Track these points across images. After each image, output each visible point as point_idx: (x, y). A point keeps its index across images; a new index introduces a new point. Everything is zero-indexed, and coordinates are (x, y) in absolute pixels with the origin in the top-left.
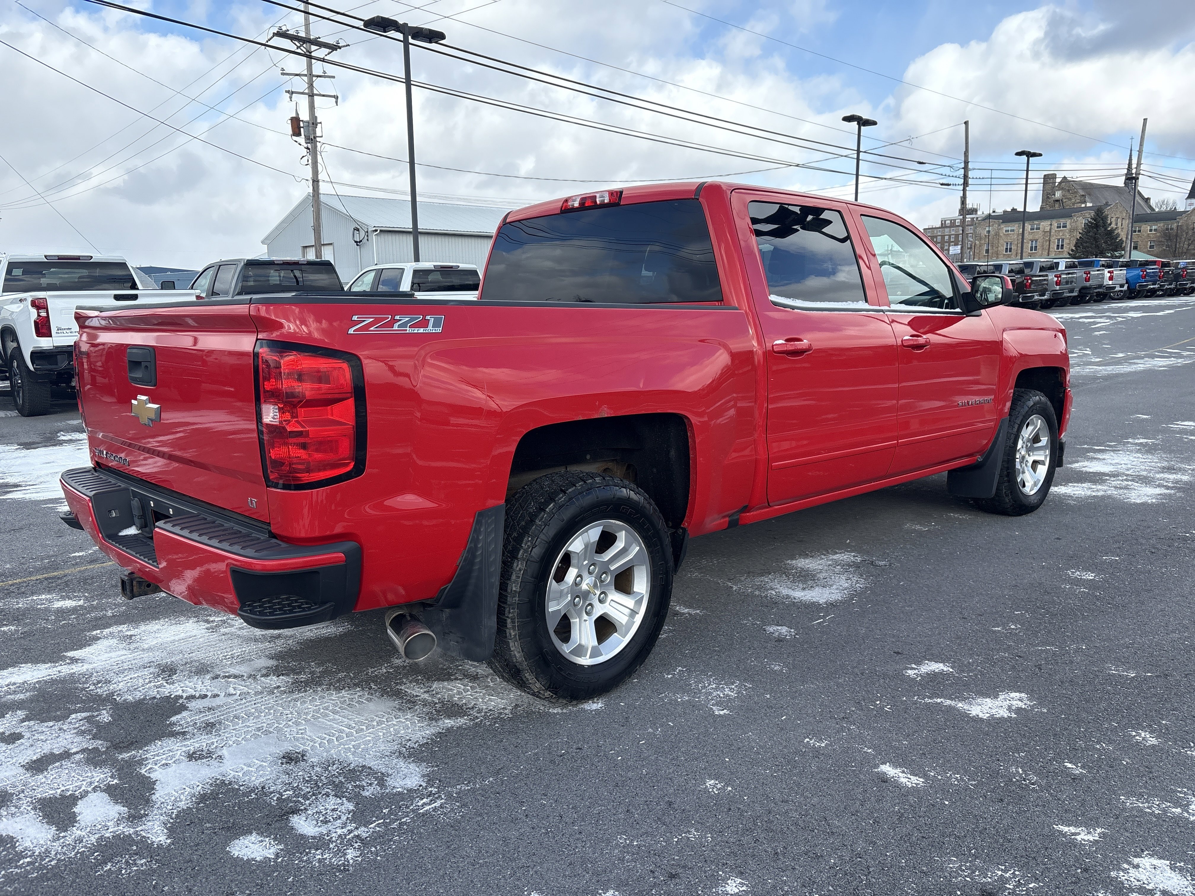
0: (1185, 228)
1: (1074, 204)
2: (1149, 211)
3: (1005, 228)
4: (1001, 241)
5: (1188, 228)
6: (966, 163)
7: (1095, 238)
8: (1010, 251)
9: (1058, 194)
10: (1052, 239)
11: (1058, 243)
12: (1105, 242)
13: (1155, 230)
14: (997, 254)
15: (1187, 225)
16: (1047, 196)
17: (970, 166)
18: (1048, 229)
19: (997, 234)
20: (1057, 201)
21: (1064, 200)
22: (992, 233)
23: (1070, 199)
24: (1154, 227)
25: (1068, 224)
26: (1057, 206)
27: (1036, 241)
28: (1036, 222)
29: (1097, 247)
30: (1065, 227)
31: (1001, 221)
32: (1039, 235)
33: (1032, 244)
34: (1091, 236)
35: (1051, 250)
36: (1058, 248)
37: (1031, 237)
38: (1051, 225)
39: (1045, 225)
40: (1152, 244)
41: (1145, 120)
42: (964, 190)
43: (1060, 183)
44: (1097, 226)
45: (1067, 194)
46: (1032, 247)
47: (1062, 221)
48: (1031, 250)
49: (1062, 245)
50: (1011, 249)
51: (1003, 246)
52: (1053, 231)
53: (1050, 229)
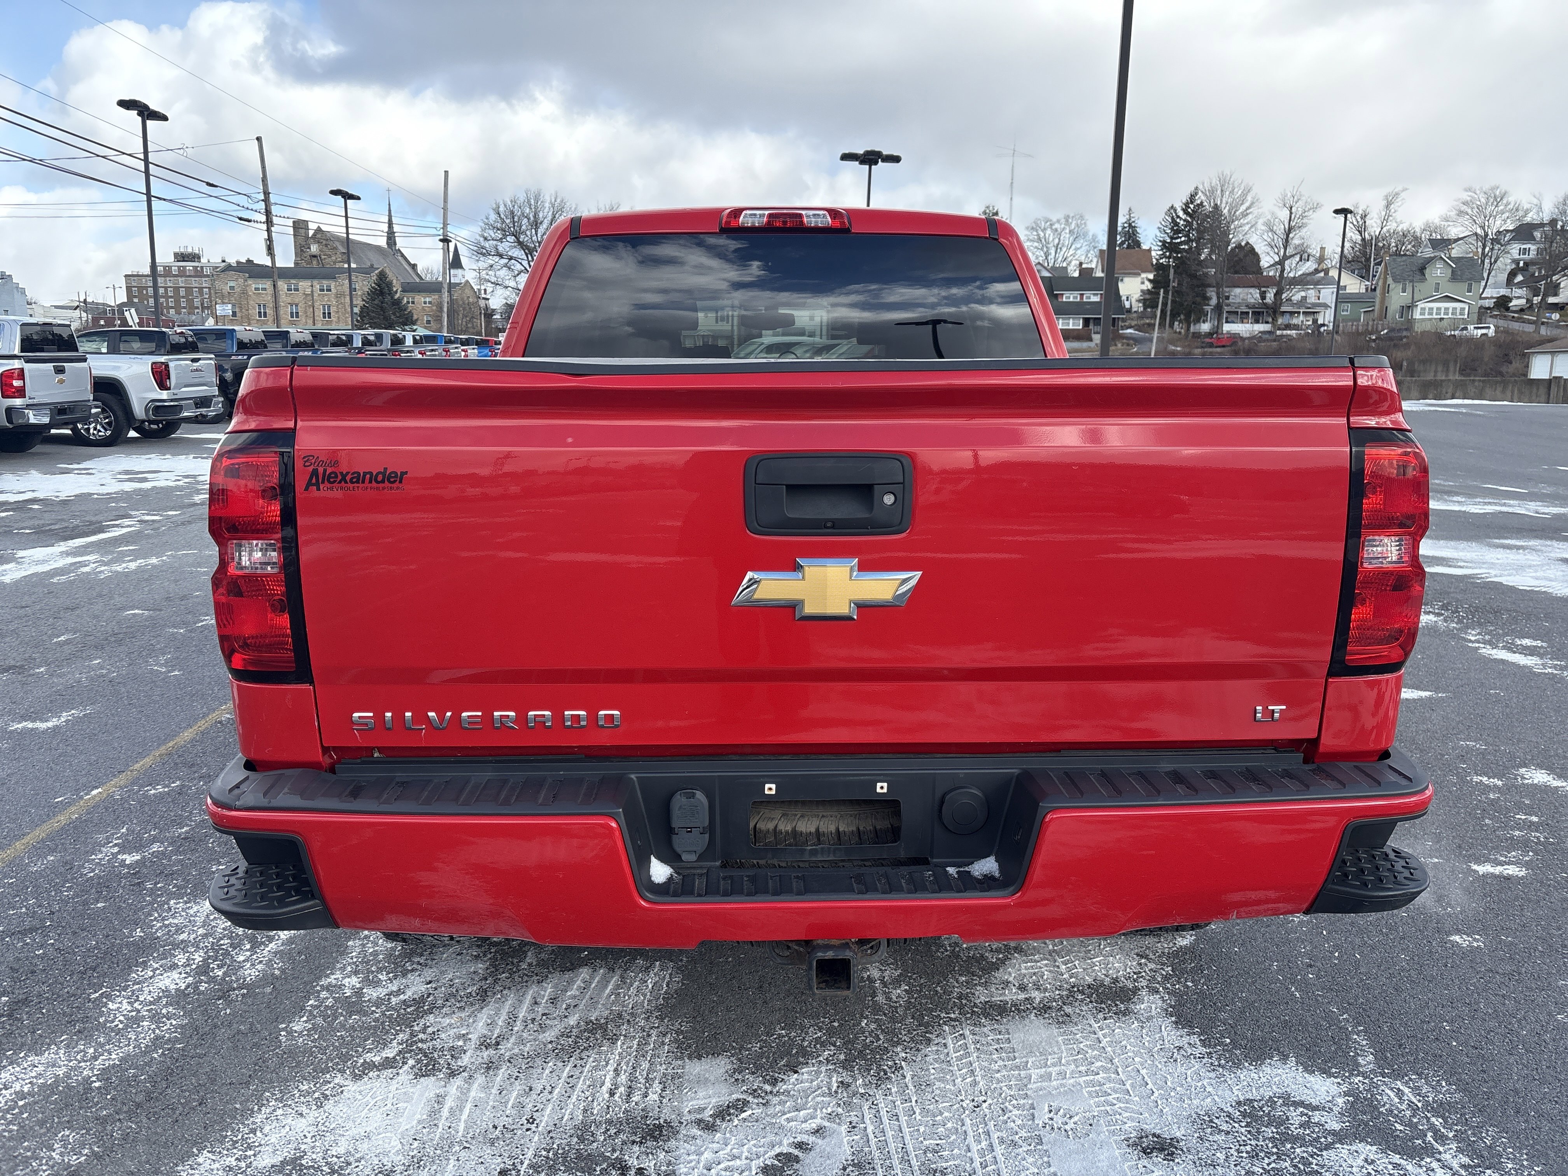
0: (461, 303)
1: (335, 263)
2: (418, 280)
3: (253, 284)
4: (251, 302)
5: (464, 303)
6: (266, 193)
7: (382, 307)
8: (265, 316)
9: (314, 249)
10: (316, 304)
11: (324, 309)
12: (394, 314)
13: (430, 303)
14: (249, 319)
15: (462, 299)
16: (301, 249)
17: (273, 198)
18: (309, 291)
19: (244, 292)
20: (315, 256)
21: (323, 257)
22: (238, 290)
23: (330, 256)
24: (428, 300)
25: (332, 287)
26: (315, 262)
27: (297, 305)
28: (293, 281)
29: (386, 318)
30: (330, 290)
31: (247, 275)
32: (299, 298)
33: (292, 309)
34: (377, 305)
35: (316, 318)
36: (324, 317)
37: (289, 300)
38: (312, 286)
39: (304, 285)
40: (429, 319)
41: (446, 172)
42: (269, 230)
43: (314, 235)
44: (382, 293)
45: (325, 249)
46: (292, 313)
47: (325, 283)
48: (292, 317)
49: (329, 314)
50: (265, 313)
51: (254, 308)
52: (316, 295)
53: (312, 292)
